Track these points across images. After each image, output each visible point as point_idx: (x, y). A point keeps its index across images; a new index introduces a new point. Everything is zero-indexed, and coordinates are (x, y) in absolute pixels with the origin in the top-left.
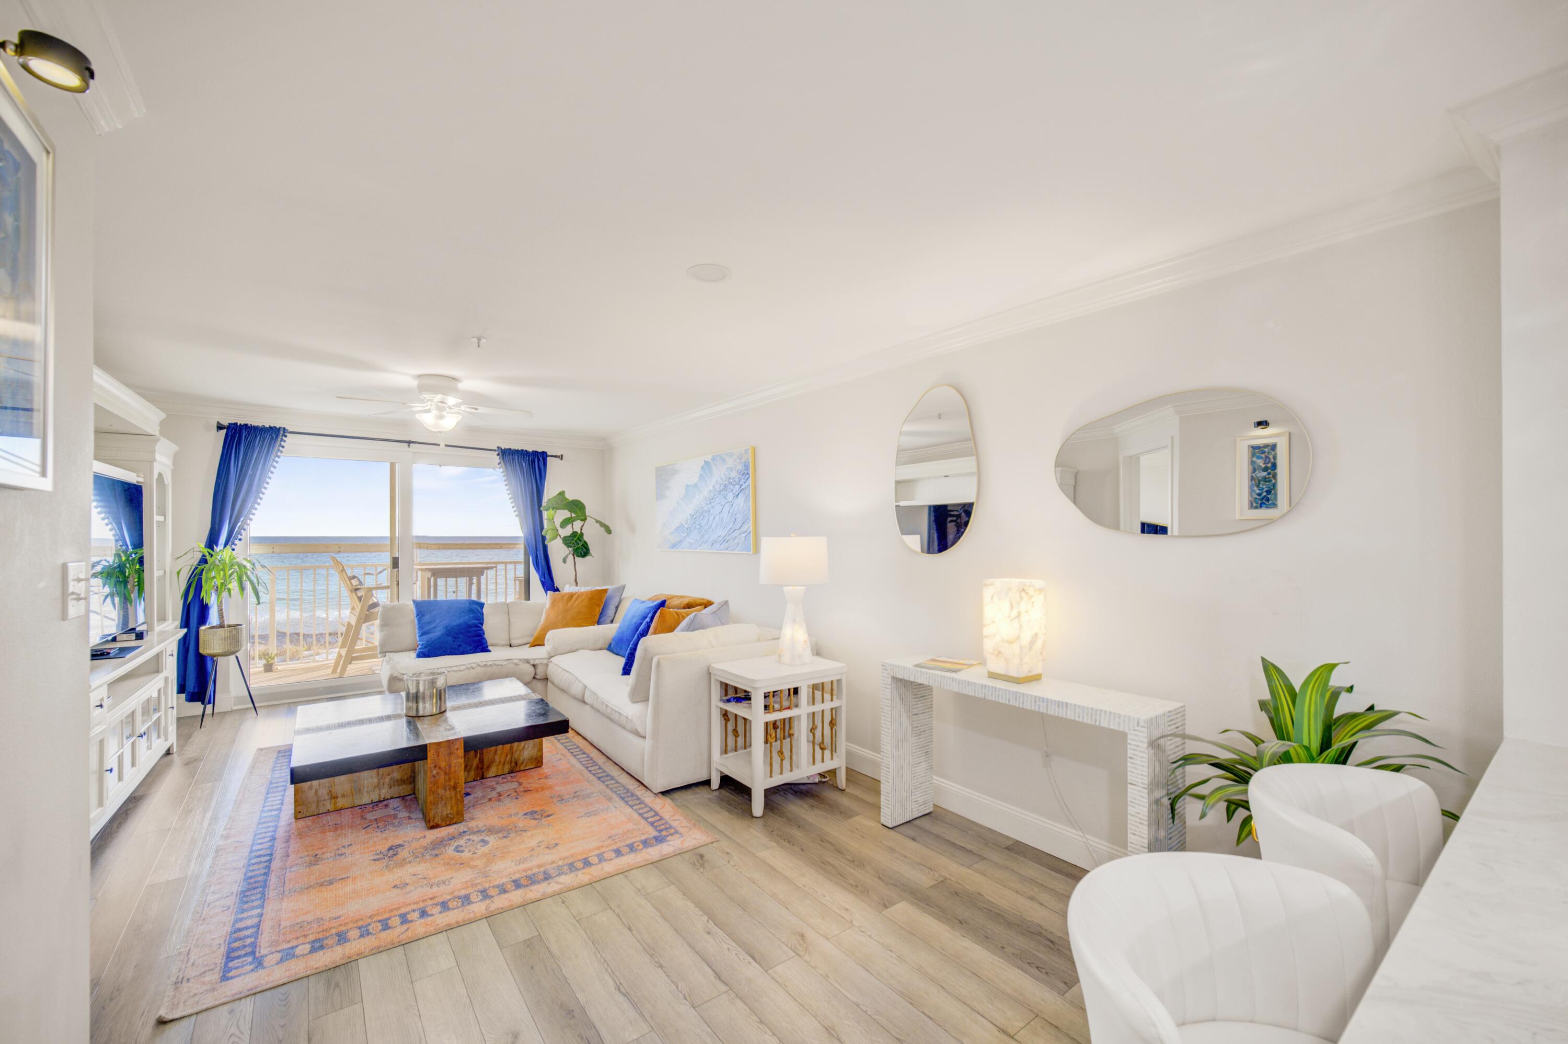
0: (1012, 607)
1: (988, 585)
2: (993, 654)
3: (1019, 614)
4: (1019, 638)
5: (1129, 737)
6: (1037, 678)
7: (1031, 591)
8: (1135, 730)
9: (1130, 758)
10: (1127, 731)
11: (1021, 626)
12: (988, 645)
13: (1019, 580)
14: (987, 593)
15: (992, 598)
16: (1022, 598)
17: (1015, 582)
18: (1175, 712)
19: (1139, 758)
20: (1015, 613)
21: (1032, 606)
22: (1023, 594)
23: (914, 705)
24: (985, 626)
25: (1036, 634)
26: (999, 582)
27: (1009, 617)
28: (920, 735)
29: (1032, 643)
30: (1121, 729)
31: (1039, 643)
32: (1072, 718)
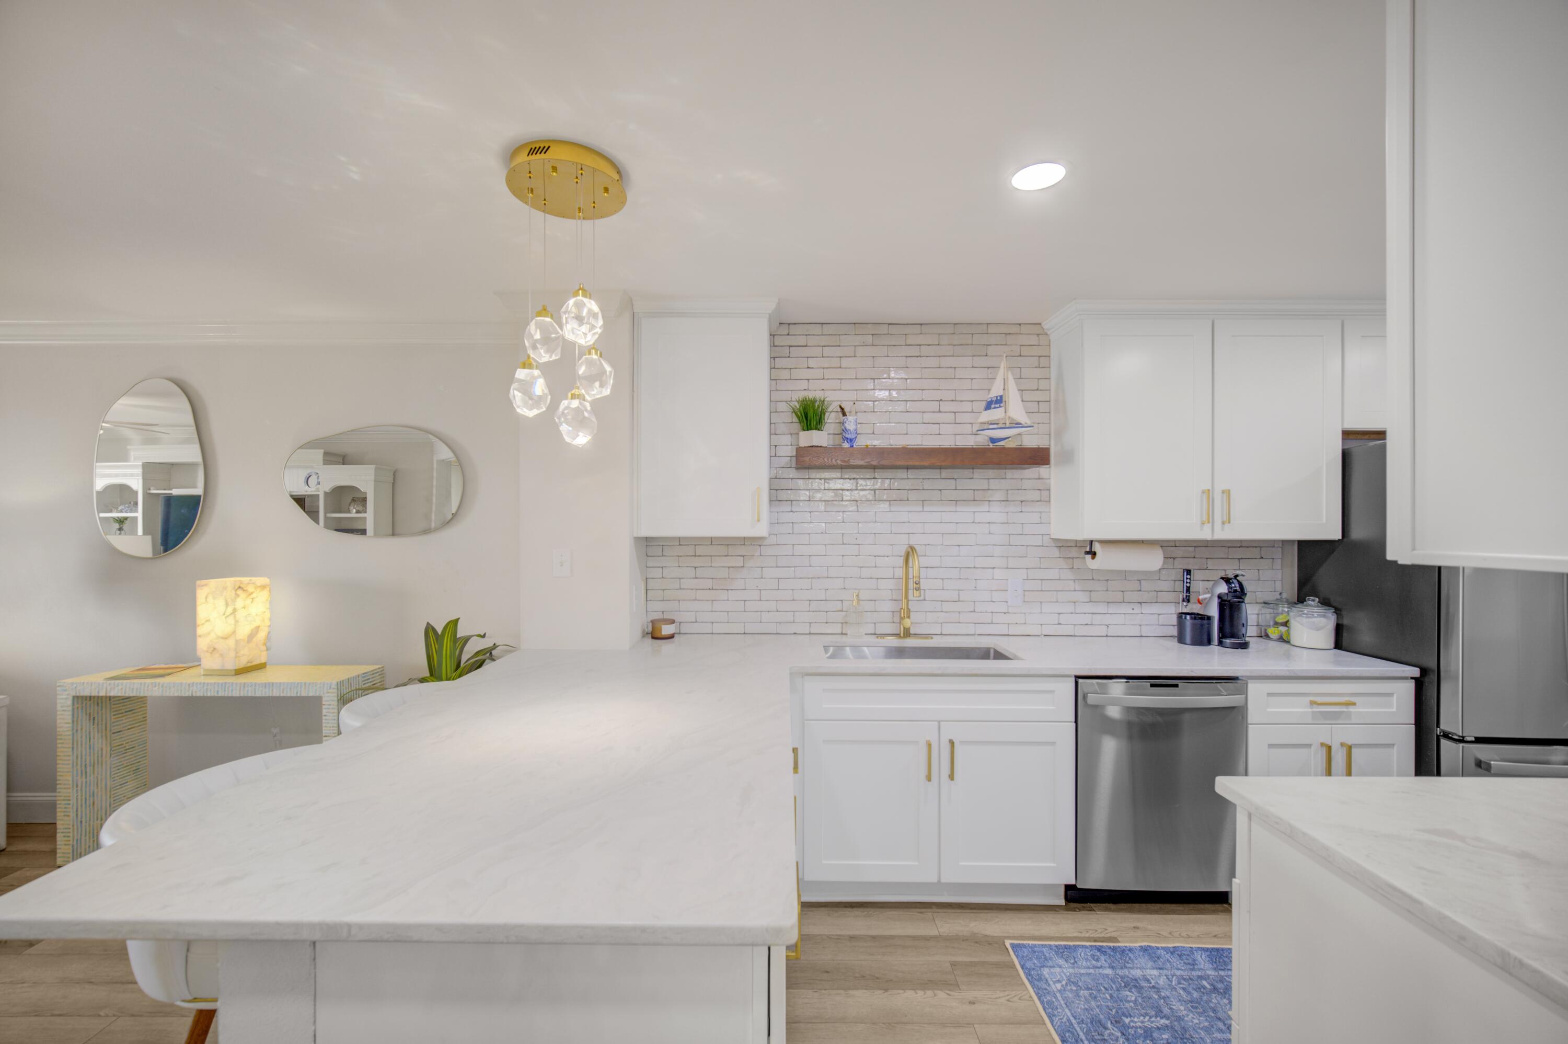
0: (227, 605)
1: (203, 586)
2: (207, 651)
3: (235, 610)
4: (234, 632)
5: (324, 699)
6: (261, 667)
7: (251, 589)
8: (328, 693)
9: (325, 716)
10: (322, 695)
11: (237, 622)
12: (202, 644)
13: (232, 579)
14: (201, 594)
15: (206, 598)
16: (238, 595)
17: (230, 581)
18: (372, 673)
19: (331, 714)
20: (230, 610)
21: (252, 602)
22: (240, 592)
23: (113, 723)
24: (199, 626)
25: (258, 628)
26: (213, 583)
27: (224, 614)
28: (126, 753)
29: (251, 636)
30: (317, 695)
31: (262, 635)
32: (278, 695)
